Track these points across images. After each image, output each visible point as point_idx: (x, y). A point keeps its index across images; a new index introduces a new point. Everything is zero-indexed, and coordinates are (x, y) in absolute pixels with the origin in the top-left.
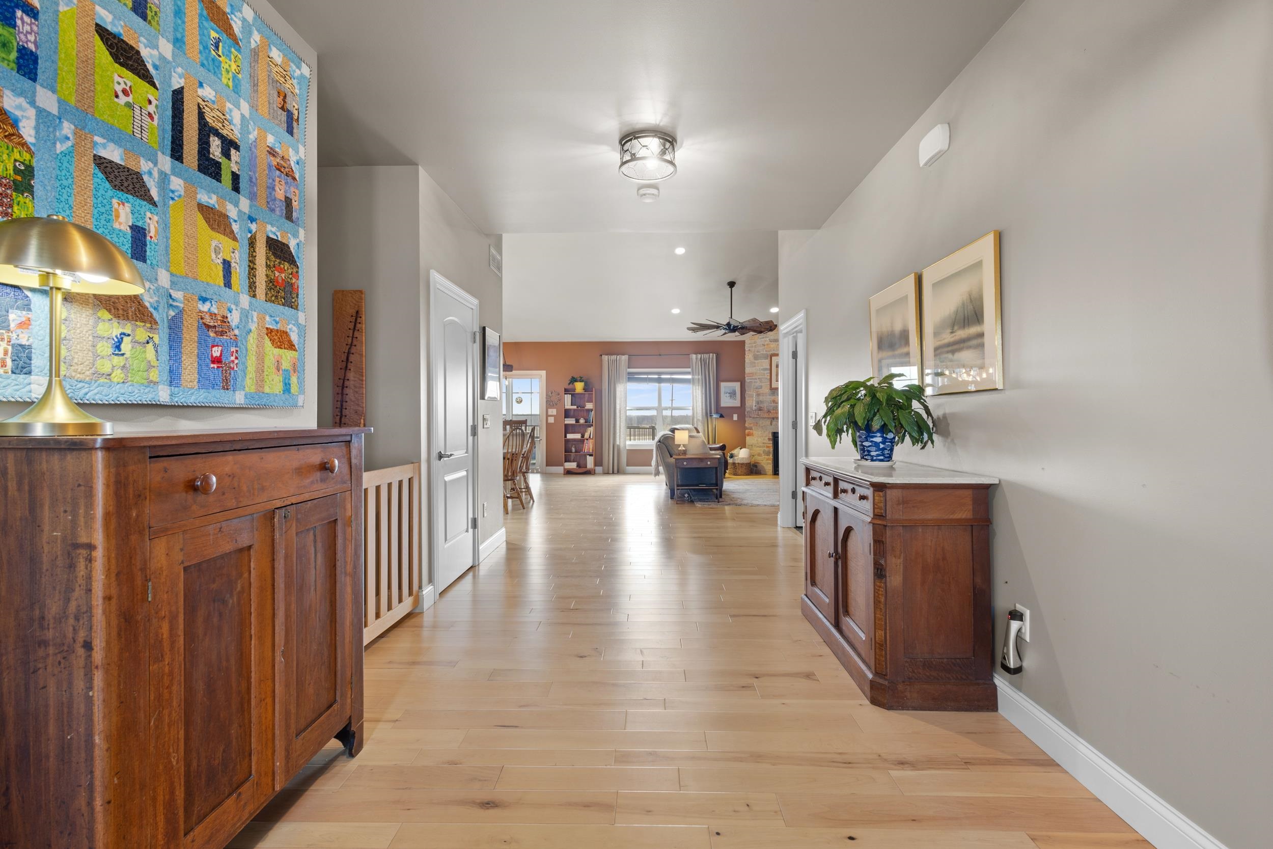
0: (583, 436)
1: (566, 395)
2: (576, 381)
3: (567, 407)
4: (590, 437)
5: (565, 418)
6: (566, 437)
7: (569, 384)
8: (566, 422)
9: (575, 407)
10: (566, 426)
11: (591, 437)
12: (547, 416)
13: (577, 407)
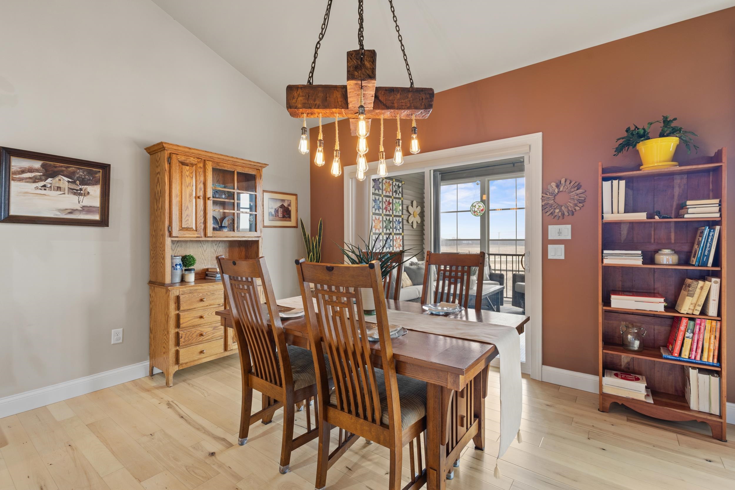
0: (671, 306)
1: (607, 185)
2: (645, 136)
3: (609, 217)
4: (704, 312)
5: (605, 247)
6: (607, 302)
7: (619, 150)
8: (607, 261)
9: (642, 216)
10: (608, 270)
11: (712, 311)
12: (546, 242)
13: (650, 216)
